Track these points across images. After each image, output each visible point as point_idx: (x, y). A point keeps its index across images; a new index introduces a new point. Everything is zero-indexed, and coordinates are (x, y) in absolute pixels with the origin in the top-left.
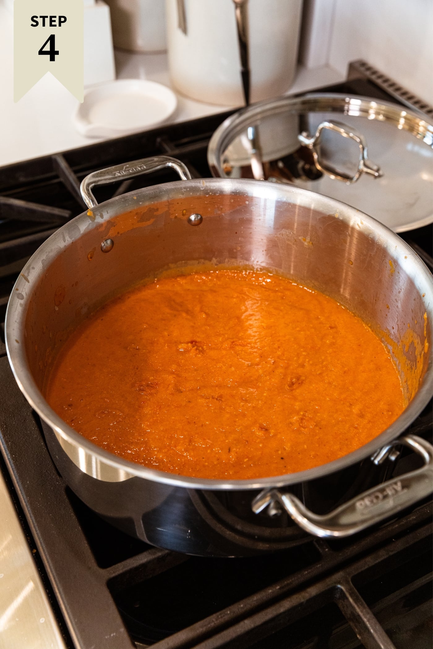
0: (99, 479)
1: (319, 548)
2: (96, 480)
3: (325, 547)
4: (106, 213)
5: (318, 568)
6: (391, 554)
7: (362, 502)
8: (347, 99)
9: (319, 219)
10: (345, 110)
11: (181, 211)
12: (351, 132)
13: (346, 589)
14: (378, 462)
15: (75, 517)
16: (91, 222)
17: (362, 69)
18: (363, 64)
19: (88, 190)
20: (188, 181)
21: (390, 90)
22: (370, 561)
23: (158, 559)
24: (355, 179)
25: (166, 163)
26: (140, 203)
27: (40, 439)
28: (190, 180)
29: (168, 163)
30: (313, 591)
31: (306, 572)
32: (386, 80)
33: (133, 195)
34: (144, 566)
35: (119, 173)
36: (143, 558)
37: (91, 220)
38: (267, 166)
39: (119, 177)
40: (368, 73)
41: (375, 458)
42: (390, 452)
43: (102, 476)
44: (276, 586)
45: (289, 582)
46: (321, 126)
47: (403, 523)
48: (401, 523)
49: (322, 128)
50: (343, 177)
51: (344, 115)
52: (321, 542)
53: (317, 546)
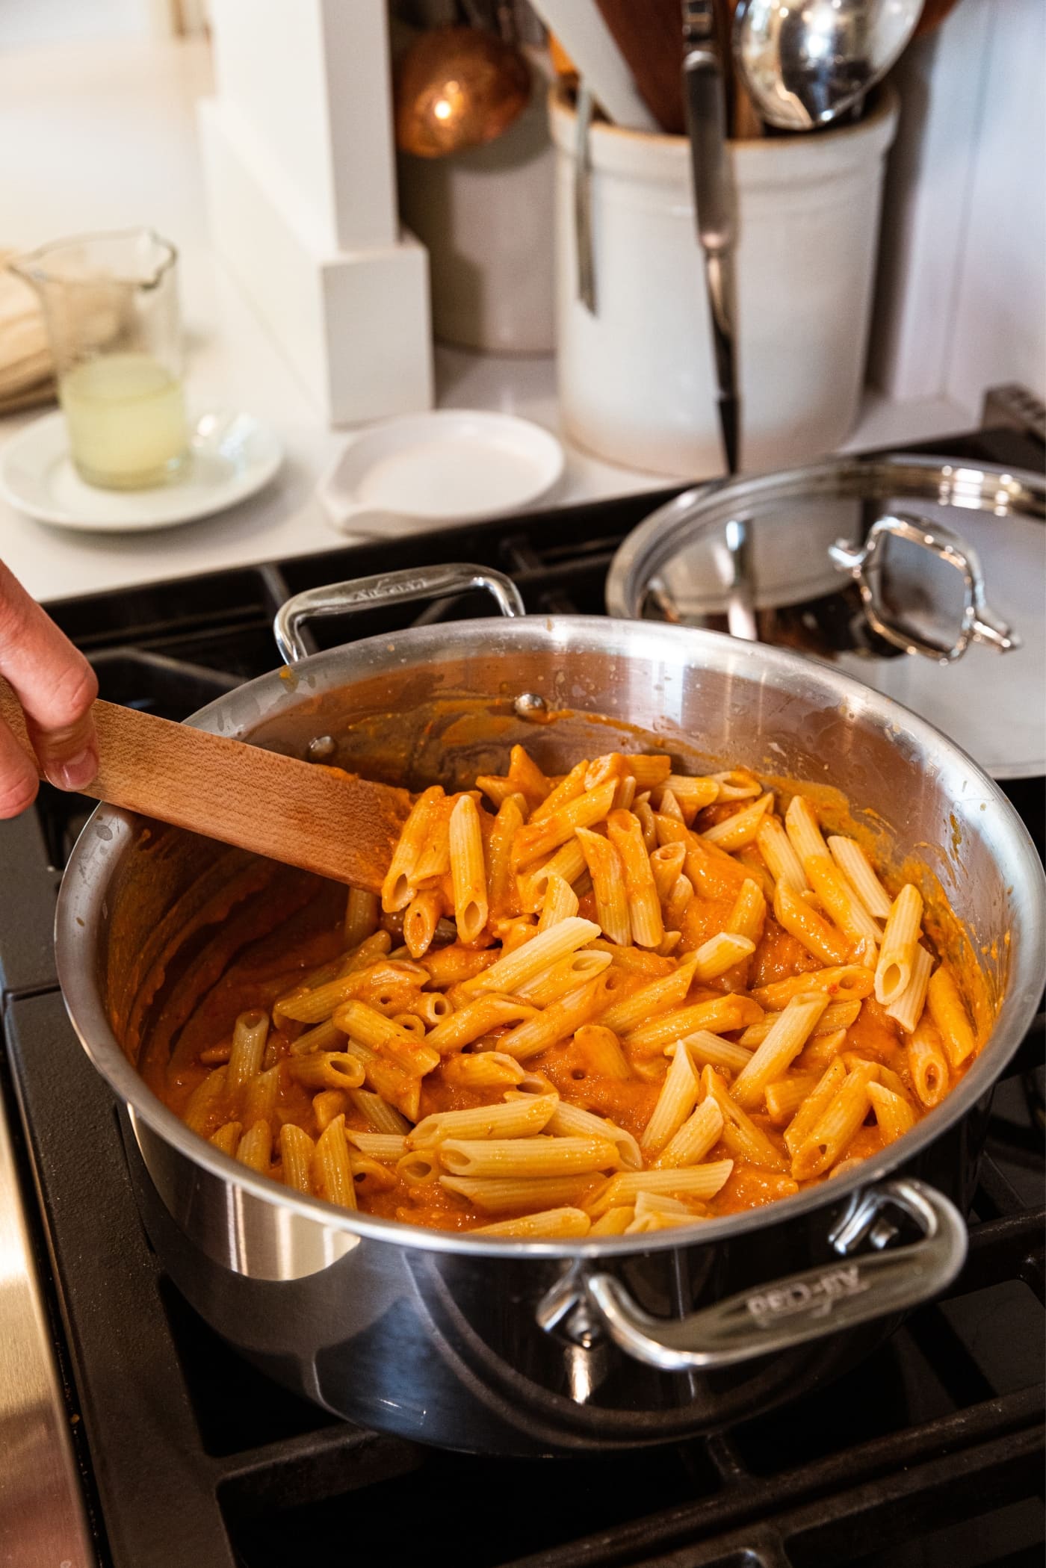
0: (245, 1272)
1: (719, 1466)
2: (238, 1276)
3: (733, 1465)
4: (323, 676)
5: (711, 1510)
6: (893, 1495)
7: (761, 1301)
8: (947, 471)
9: (806, 717)
10: (942, 494)
11: (497, 686)
12: (948, 545)
13: (768, 1562)
14: (847, 1246)
15: (170, 1340)
16: (285, 692)
17: (1016, 405)
18: (1019, 395)
19: (291, 625)
20: (516, 619)
23: (343, 1451)
24: (956, 652)
25: (472, 579)
26: (403, 661)
27: (122, 1169)
28: (521, 616)
29: (475, 579)
31: (679, 1515)
33: (388, 642)
34: (307, 1462)
35: (367, 594)
36: (308, 1447)
37: (286, 689)
38: (769, 619)
39: (364, 602)
40: (1027, 415)
41: (837, 1238)
42: (872, 1225)
43: (250, 1267)
44: (604, 1538)
45: (634, 1531)
46: (879, 526)
47: (933, 1430)
48: (928, 1431)
49: (881, 532)
50: (934, 649)
51: (940, 506)
52: (727, 1452)
53: (716, 1459)
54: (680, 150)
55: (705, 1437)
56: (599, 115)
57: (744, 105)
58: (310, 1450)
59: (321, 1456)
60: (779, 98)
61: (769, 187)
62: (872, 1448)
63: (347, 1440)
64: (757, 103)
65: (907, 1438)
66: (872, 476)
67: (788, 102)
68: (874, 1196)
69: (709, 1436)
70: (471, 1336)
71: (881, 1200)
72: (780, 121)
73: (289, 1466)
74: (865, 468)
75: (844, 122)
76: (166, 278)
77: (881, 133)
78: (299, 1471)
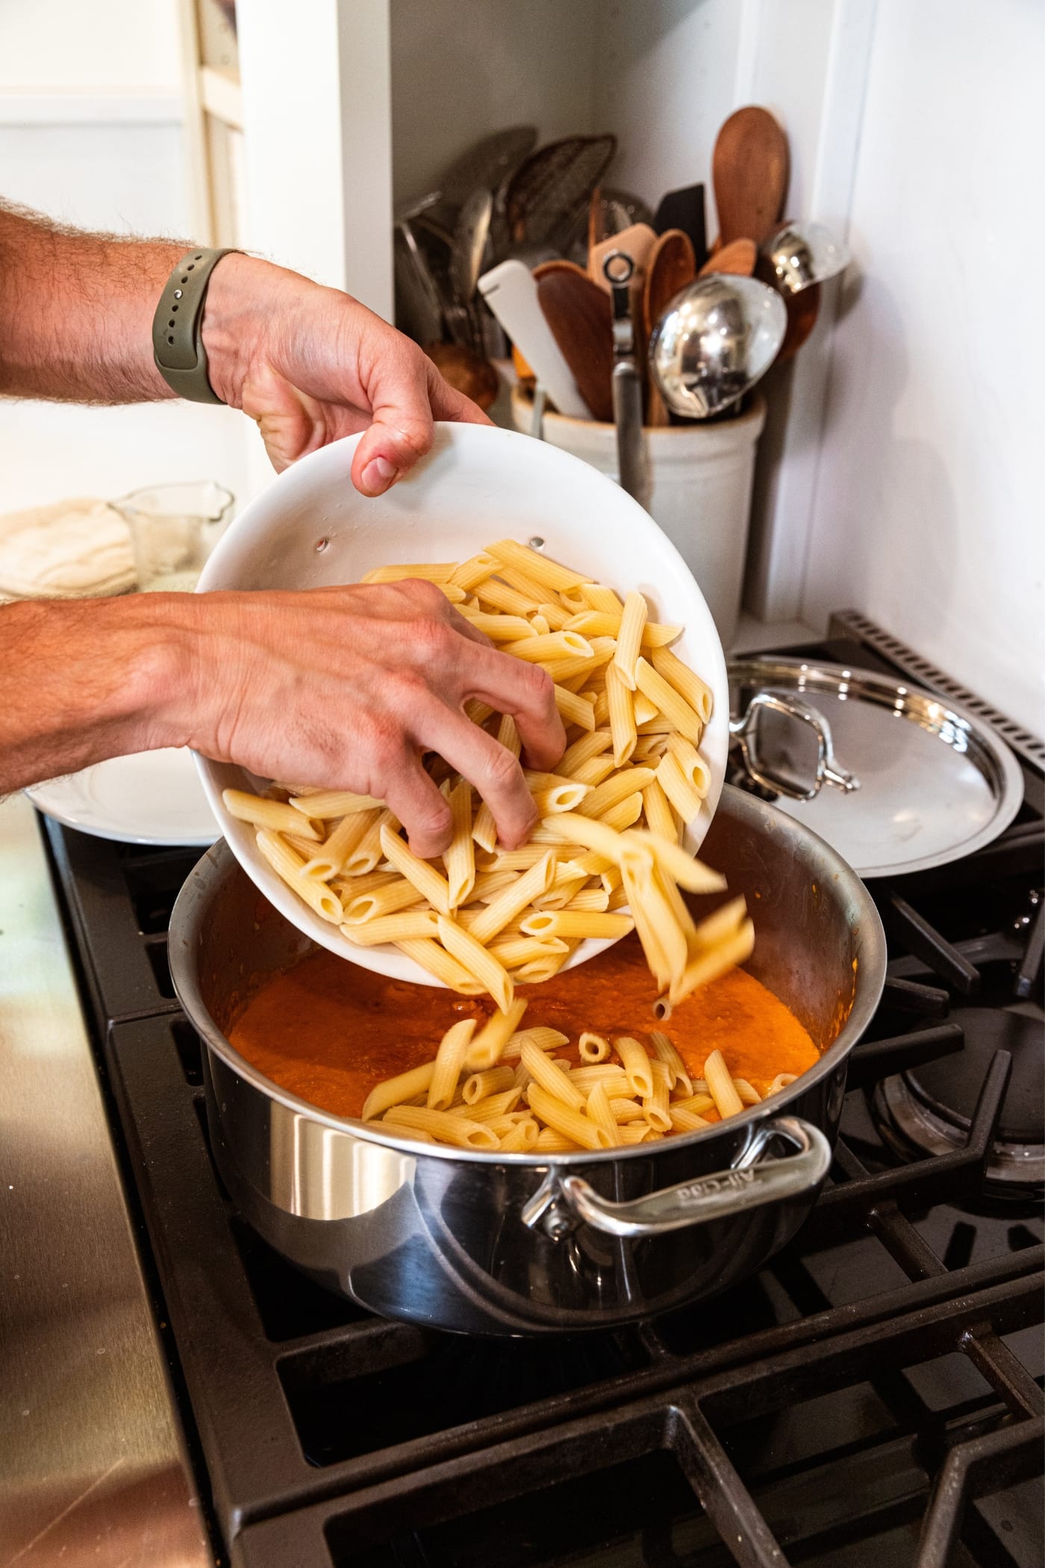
1: (649, 1347)
3: (660, 1347)
5: (644, 1378)
6: (778, 1369)
13: (687, 1415)
17: (853, 624)
18: (857, 617)
21: (899, 660)
22: (739, 1378)
24: (812, 793)
30: (628, 1414)
31: (621, 1381)
32: (894, 644)
34: (343, 1345)
40: (862, 631)
41: (737, 1165)
44: (565, 1397)
45: (587, 1392)
46: (755, 701)
47: (805, 1324)
48: (802, 1324)
49: (757, 704)
50: (795, 792)
51: (799, 692)
52: (655, 1339)
53: (647, 1344)
54: (608, 434)
55: (638, 1324)
56: (550, 407)
57: (656, 400)
58: (346, 1337)
59: (353, 1341)
60: (682, 396)
61: (671, 461)
62: (761, 1337)
63: (374, 1330)
64: (666, 398)
65: (787, 1330)
66: (750, 670)
67: (689, 399)
68: (764, 1132)
69: (641, 1324)
70: (468, 1260)
71: (769, 1134)
72: (682, 412)
73: (330, 1349)
74: (743, 664)
75: (727, 417)
76: (226, 514)
77: (753, 427)
78: (337, 1354)
